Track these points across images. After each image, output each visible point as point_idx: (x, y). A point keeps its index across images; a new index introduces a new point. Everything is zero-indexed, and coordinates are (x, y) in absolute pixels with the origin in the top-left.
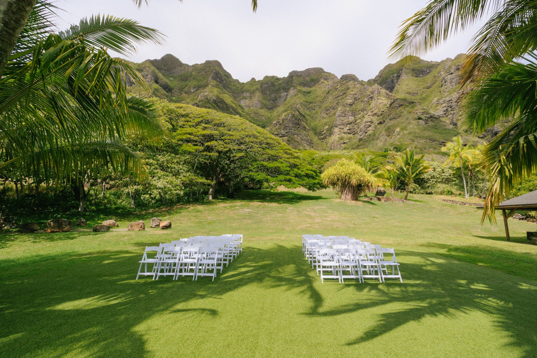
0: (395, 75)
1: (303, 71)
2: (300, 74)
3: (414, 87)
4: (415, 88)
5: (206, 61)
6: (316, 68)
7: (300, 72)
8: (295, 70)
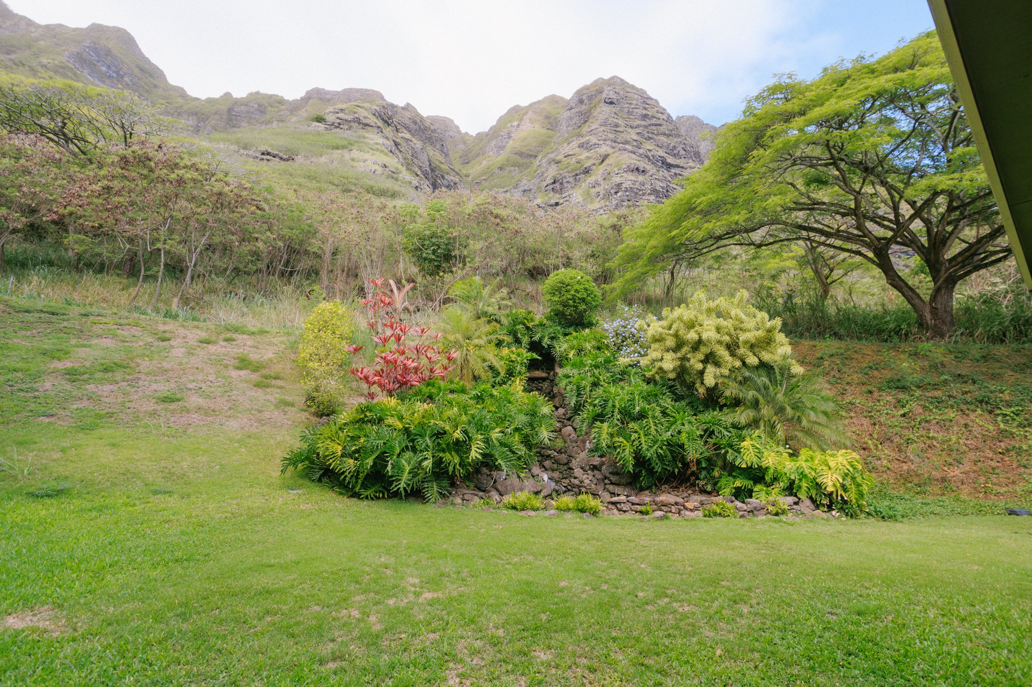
0: (515, 123)
1: (336, 92)
2: (328, 96)
3: (535, 144)
4: (535, 147)
5: (93, 24)
6: (367, 90)
7: (329, 92)
8: (320, 87)
